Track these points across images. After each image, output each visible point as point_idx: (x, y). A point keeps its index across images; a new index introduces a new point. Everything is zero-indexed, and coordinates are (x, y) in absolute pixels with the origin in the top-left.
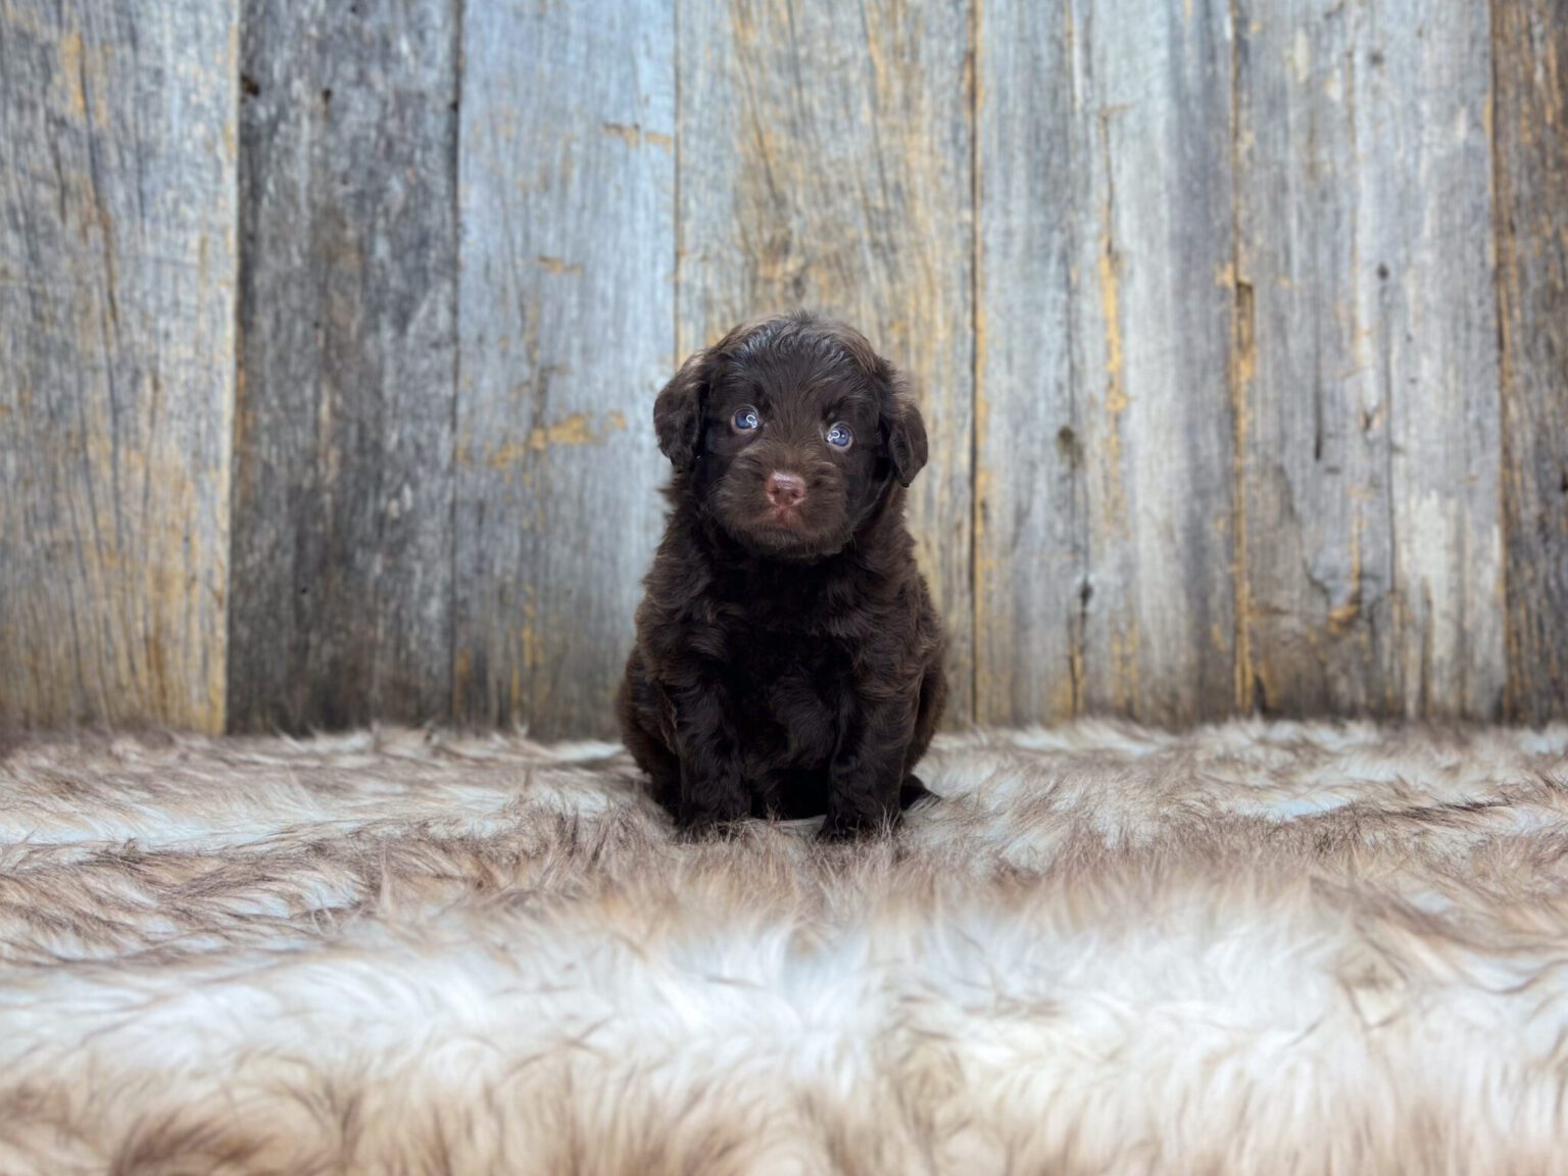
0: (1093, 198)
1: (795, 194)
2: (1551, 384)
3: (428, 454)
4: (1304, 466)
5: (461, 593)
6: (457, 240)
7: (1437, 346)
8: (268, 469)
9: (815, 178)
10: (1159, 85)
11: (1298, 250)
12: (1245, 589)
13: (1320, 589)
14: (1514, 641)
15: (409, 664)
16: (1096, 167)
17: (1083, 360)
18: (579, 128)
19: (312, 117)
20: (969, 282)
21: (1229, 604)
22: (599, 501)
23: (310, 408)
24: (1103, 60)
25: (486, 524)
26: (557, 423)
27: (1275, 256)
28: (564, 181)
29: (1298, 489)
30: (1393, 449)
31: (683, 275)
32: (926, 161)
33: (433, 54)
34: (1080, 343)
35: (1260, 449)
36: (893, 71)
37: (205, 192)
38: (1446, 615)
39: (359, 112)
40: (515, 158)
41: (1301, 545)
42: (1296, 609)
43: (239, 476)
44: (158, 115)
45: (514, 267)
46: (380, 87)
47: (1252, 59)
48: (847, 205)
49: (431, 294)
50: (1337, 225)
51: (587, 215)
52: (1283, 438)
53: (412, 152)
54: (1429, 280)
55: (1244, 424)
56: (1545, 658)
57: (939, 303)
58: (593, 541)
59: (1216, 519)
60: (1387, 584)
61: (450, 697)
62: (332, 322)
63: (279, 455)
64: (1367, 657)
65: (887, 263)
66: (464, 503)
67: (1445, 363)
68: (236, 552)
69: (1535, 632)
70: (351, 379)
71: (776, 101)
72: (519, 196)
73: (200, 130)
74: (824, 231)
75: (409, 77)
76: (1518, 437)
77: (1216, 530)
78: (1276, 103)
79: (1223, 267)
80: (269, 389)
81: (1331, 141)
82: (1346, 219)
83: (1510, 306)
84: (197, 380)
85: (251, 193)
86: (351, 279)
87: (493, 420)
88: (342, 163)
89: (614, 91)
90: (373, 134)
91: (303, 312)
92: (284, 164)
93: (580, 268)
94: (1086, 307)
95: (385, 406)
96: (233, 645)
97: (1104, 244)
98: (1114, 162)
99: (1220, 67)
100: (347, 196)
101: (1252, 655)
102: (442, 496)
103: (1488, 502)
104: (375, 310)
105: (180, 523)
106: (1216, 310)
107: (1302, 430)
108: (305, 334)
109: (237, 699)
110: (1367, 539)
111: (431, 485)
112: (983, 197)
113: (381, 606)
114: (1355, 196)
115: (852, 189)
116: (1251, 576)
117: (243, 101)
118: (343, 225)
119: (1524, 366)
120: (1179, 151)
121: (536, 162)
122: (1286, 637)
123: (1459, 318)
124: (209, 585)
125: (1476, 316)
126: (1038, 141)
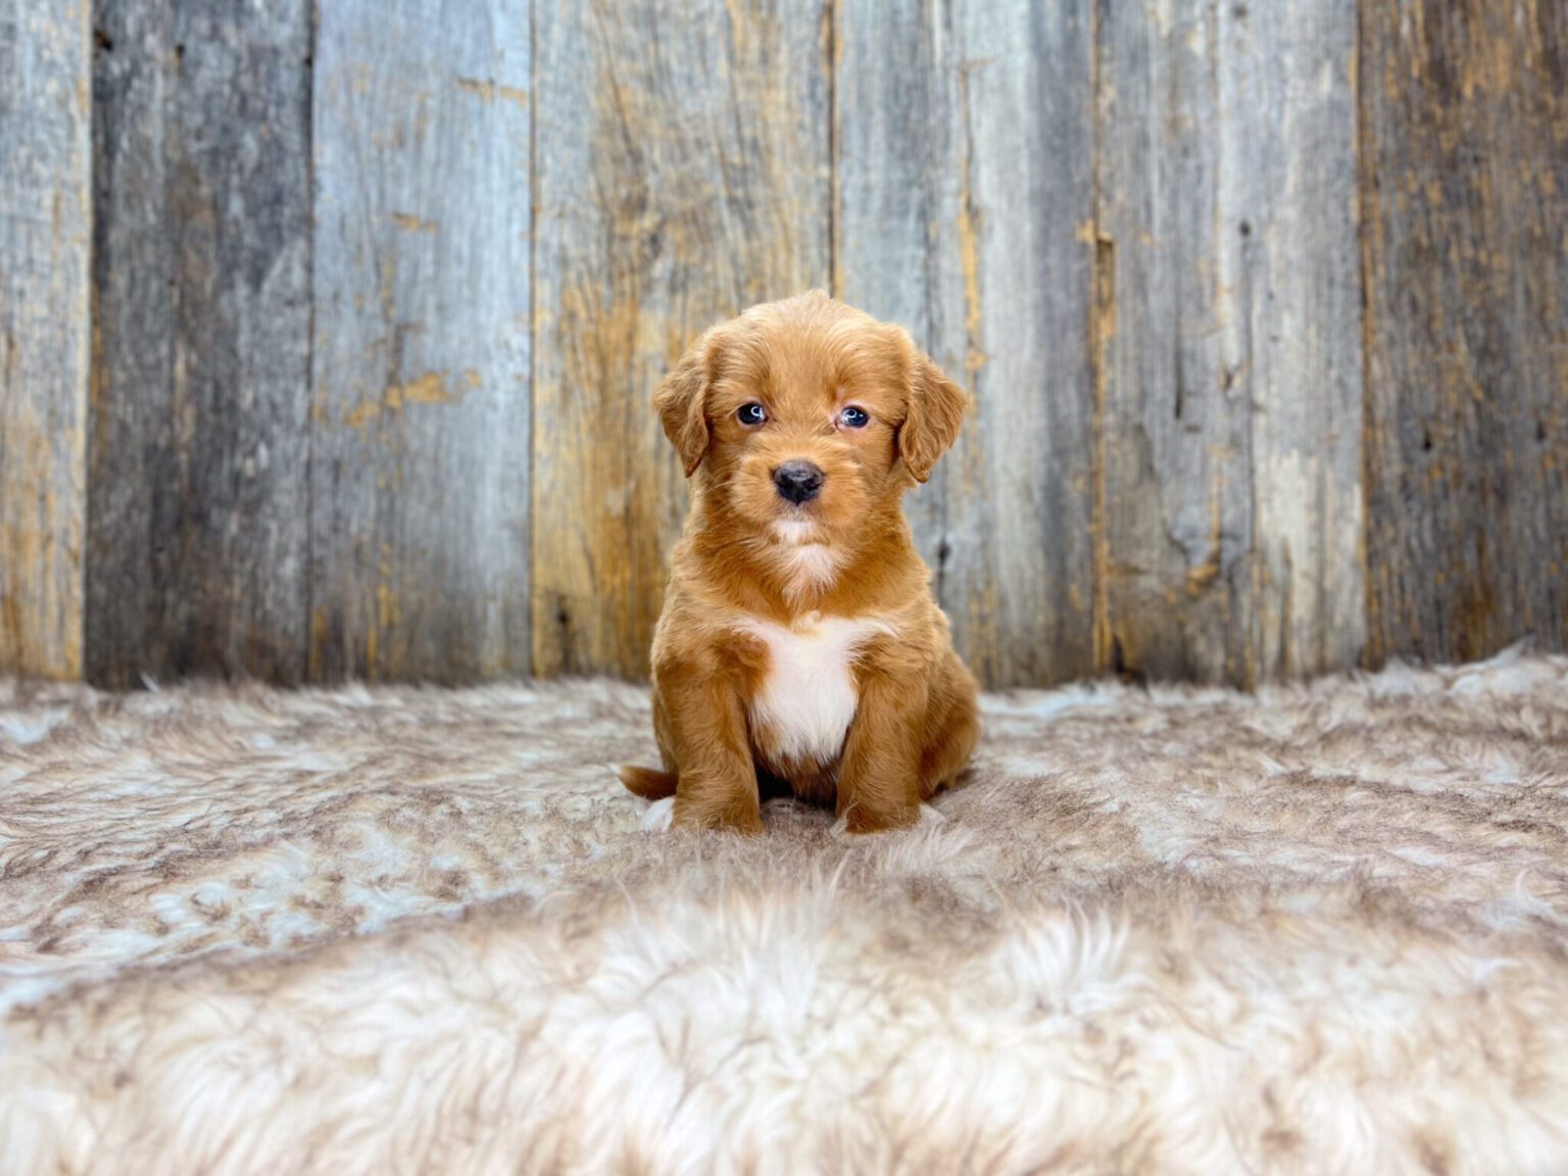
0: (952, 153)
1: (651, 149)
2: (1414, 341)
3: (283, 412)
4: (1164, 424)
5: (318, 552)
6: (312, 196)
7: (1298, 303)
8: (124, 428)
9: (672, 134)
10: (1020, 39)
11: (1160, 206)
12: (1105, 547)
13: (1179, 548)
14: (1375, 601)
15: (266, 621)
16: (956, 122)
17: (942, 317)
18: (433, 83)
19: (166, 73)
20: (826, 239)
21: (1087, 563)
22: (455, 460)
23: (166, 366)
24: (963, 13)
25: (343, 482)
26: (413, 381)
27: (1136, 212)
28: (419, 137)
29: (1158, 448)
30: (1254, 407)
31: (540, 233)
32: (783, 116)
33: (286, 9)
34: (938, 300)
35: (1120, 408)
36: (750, 25)
37: (58, 148)
38: (1306, 575)
39: (213, 68)
40: (370, 114)
41: (1161, 503)
42: (1156, 568)
43: (94, 435)
44: (9, 72)
45: (369, 222)
46: (233, 42)
47: (1114, 12)
48: (703, 161)
49: (285, 251)
50: (1199, 181)
51: (442, 172)
52: (1143, 397)
53: (266, 109)
54: (1291, 237)
55: (1103, 383)
56: (1406, 617)
57: (796, 261)
58: (448, 499)
59: (1074, 478)
60: (1247, 543)
61: (306, 656)
62: (187, 280)
63: (135, 414)
64: (1226, 617)
65: (744, 219)
66: (321, 462)
67: (1307, 319)
68: (93, 511)
69: (1396, 591)
70: (206, 336)
71: (633, 56)
72: (374, 152)
73: (53, 86)
74: (681, 188)
75: (263, 32)
76: (1380, 396)
77: (1075, 489)
78: (1138, 57)
79: (1083, 223)
80: (125, 347)
81: (1193, 96)
82: (1208, 174)
83: (1374, 262)
84: (52, 338)
85: (105, 150)
86: (205, 236)
87: (348, 378)
88: (196, 119)
89: (468, 44)
90: (227, 90)
91: (158, 269)
92: (138, 120)
93: (435, 225)
94: (945, 263)
95: (240, 364)
96: (90, 604)
97: (963, 200)
98: (974, 117)
99: (1082, 21)
100: (201, 153)
101: (1111, 615)
102: (297, 454)
103: (1349, 460)
104: (229, 268)
105: (36, 482)
106: (1076, 267)
107: (1162, 387)
108: (160, 293)
109: (94, 657)
110: (1226, 498)
111: (286, 443)
112: (841, 152)
113: (236, 565)
114: (1217, 152)
115: (709, 145)
116: (1110, 536)
117: (96, 56)
118: (197, 182)
119: (1388, 323)
120: (1040, 106)
121: (391, 118)
122: (1145, 597)
123: (1322, 277)
124: (65, 543)
125: (1339, 274)
126: (897, 96)
